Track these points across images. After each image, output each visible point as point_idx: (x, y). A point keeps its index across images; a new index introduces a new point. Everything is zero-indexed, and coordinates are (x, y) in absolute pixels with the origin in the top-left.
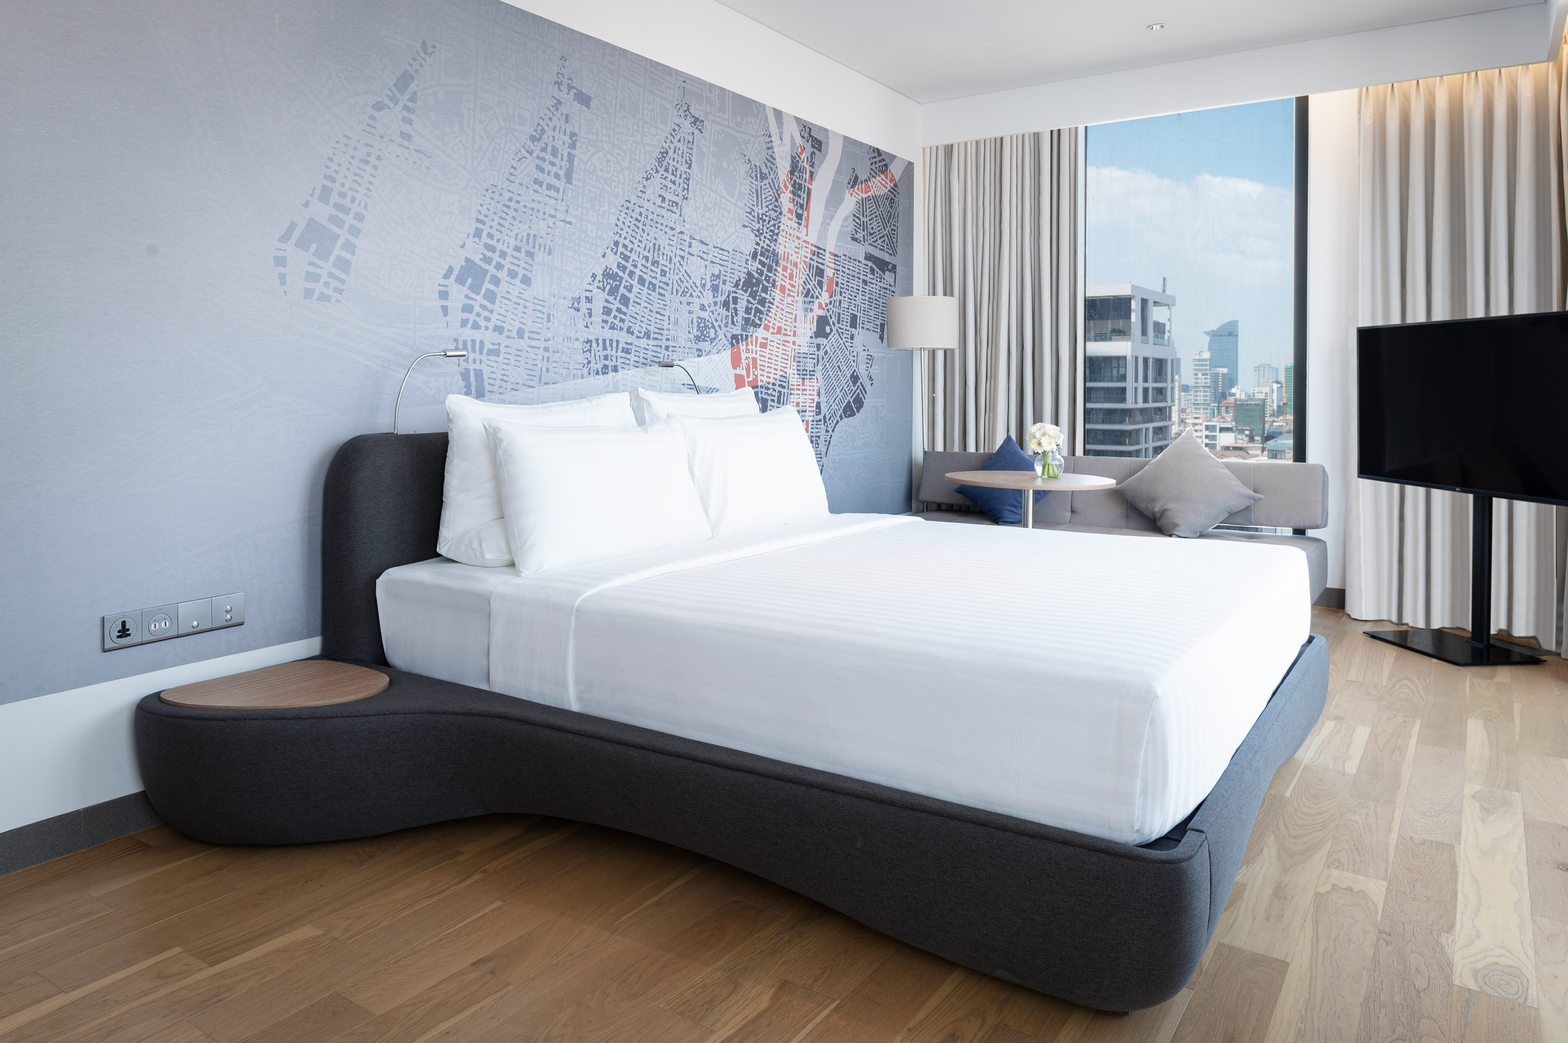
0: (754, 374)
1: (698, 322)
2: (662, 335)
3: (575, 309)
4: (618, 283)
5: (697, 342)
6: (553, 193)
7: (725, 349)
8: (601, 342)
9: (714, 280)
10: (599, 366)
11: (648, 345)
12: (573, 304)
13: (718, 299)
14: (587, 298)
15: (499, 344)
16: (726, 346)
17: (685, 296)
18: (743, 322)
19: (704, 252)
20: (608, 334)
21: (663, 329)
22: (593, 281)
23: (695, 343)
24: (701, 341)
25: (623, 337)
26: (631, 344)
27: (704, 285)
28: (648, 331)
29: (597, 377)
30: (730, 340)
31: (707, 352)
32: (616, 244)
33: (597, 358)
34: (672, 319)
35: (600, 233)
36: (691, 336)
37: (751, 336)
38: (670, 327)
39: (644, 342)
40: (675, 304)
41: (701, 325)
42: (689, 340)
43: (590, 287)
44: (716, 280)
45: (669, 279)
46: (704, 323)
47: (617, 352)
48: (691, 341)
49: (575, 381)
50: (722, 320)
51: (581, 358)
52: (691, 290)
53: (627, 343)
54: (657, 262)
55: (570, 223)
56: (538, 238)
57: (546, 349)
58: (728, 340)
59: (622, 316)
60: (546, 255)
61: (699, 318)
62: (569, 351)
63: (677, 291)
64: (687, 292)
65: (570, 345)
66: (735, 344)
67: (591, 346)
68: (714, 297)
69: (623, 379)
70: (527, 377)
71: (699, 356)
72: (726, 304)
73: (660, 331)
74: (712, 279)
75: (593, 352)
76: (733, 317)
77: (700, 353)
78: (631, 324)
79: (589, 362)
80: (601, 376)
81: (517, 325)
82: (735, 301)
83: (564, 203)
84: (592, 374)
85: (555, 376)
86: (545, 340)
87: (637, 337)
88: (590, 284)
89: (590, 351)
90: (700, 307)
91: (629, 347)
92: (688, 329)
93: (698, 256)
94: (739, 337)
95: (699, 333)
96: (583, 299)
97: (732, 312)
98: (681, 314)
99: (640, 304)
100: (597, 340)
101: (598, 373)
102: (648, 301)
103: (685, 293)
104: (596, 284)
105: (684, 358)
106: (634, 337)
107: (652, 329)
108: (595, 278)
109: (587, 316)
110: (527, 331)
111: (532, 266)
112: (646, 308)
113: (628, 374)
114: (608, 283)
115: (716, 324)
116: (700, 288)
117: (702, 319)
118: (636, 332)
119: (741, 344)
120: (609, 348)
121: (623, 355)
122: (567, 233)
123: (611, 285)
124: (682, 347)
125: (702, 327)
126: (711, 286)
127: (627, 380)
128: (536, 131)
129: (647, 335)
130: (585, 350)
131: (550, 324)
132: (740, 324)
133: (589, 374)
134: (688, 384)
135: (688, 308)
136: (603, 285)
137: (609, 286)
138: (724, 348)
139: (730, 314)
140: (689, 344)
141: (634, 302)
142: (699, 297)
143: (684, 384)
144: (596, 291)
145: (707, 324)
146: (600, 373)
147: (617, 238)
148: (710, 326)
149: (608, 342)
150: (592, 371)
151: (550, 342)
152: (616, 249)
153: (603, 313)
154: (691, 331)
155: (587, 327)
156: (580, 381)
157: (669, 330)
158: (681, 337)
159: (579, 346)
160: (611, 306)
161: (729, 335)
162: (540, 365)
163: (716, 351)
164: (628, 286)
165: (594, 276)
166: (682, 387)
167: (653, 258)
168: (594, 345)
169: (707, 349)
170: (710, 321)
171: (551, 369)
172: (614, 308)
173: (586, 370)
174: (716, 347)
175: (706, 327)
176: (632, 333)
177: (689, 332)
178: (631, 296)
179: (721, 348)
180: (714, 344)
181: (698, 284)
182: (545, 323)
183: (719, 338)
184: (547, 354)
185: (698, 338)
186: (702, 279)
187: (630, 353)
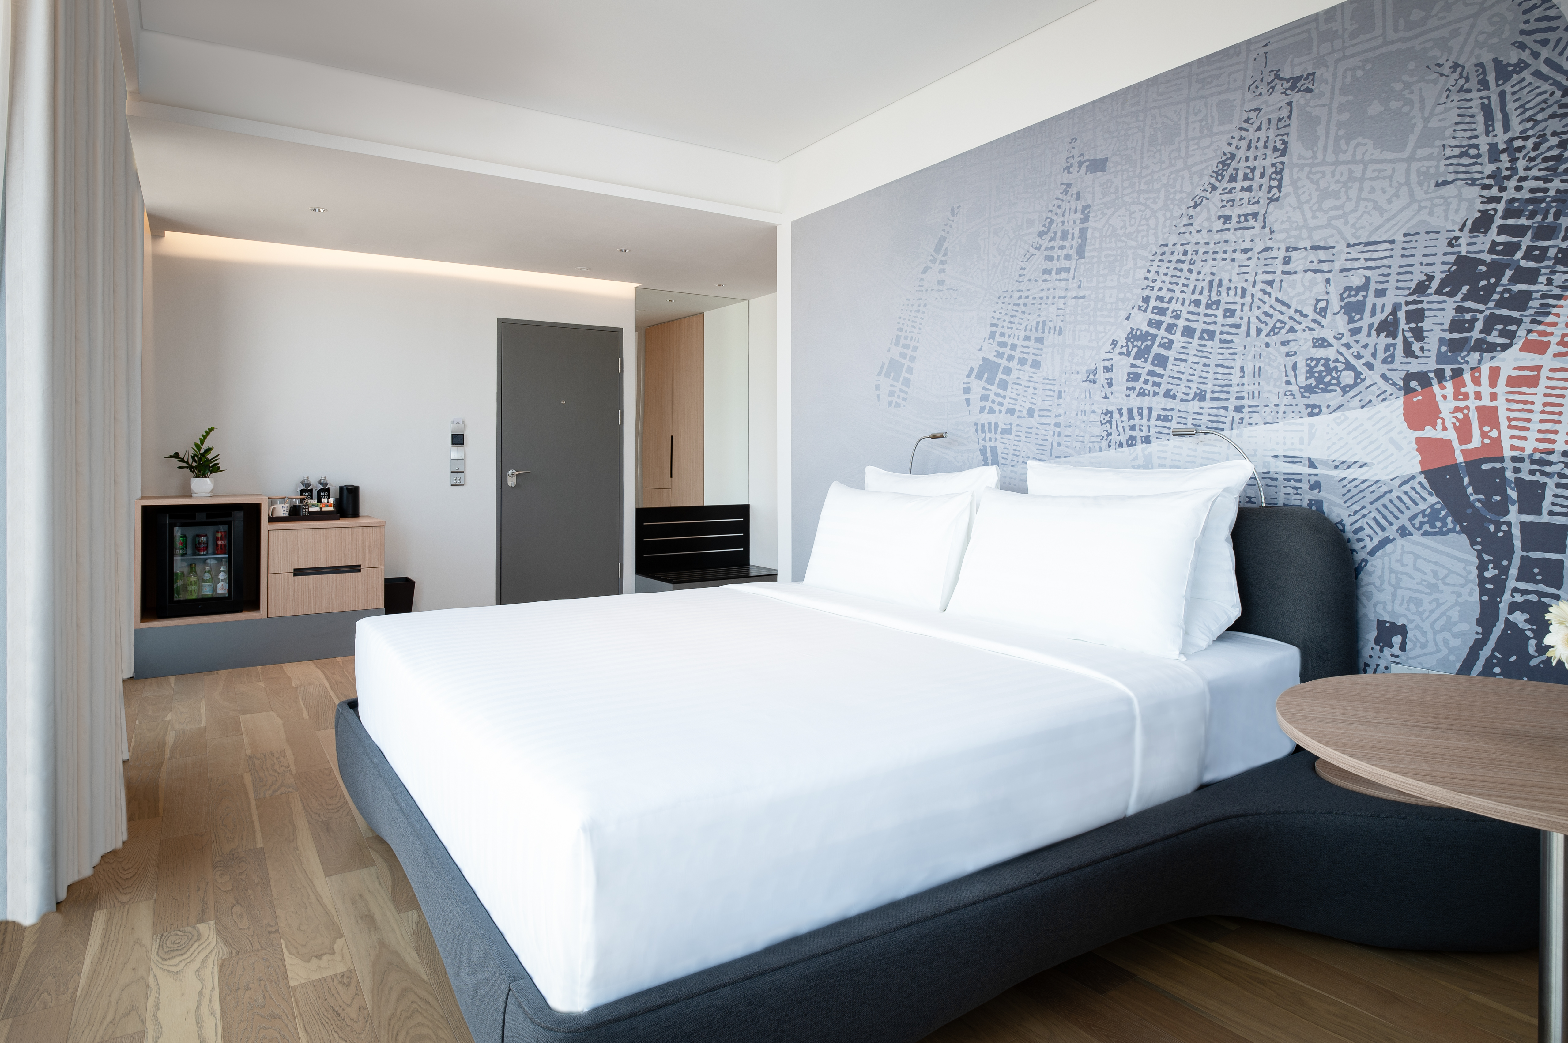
0: (1484, 435)
1: (1307, 365)
2: (1228, 393)
3: (1090, 382)
4: (1149, 343)
5: (1307, 395)
6: (1063, 275)
7: (1384, 400)
8: (1125, 412)
9: (1349, 296)
10: (1123, 438)
11: (1203, 408)
12: (1088, 377)
13: (1364, 324)
14: (1105, 367)
15: (1011, 424)
16: (1388, 393)
17: (1275, 334)
18: (1444, 349)
19: (1320, 261)
20: (1135, 401)
21: (1230, 386)
22: (1113, 349)
23: (1303, 396)
24: (1316, 393)
25: (1159, 403)
26: (1173, 409)
27: (1324, 310)
28: (1202, 391)
29: (1120, 449)
30: (1401, 383)
31: (1331, 409)
32: (1146, 300)
33: (1120, 429)
34: (1249, 369)
35: (1121, 296)
36: (1294, 388)
37: (1472, 369)
38: (1245, 380)
39: (1195, 406)
40: (1253, 349)
41: (1316, 370)
42: (1288, 393)
43: (1109, 356)
44: (1355, 296)
45: (1241, 318)
46: (1326, 365)
47: (1149, 420)
48: (1291, 394)
49: (1092, 454)
50: (1374, 355)
51: (1098, 431)
52: (1291, 323)
53: (1164, 409)
54: (1218, 303)
55: (1083, 297)
56: (1047, 323)
57: (1057, 425)
58: (1394, 384)
59: (1157, 379)
60: (1056, 336)
61: (1312, 359)
62: (1083, 425)
63: (1259, 331)
64: (1280, 328)
65: (1085, 418)
66: (1419, 389)
67: (1111, 417)
68: (1351, 320)
69: (1158, 451)
70: (1037, 452)
71: (1311, 415)
72: (1388, 327)
73: (1225, 389)
74: (1345, 296)
75: (1114, 423)
76: (1407, 346)
77: (1316, 411)
78: (1170, 387)
79: (1109, 434)
80: (1125, 449)
81: (1027, 405)
82: (1416, 316)
83: (1075, 280)
84: (1113, 447)
85: (1067, 450)
86: (1056, 416)
87: (1182, 400)
88: (1109, 352)
89: (1110, 422)
90: (1314, 343)
91: (1169, 413)
92: (1285, 379)
93: (1306, 271)
94: (1432, 375)
95: (1312, 382)
96: (1101, 370)
97: (1405, 338)
98: (1267, 360)
99: (1186, 361)
100: (1120, 411)
101: (1121, 445)
102: (1200, 354)
103: (1276, 330)
104: (1118, 350)
105: (1277, 420)
106: (1177, 400)
107: (1208, 387)
108: (1116, 345)
109: (1106, 386)
110: (1037, 410)
111: (1042, 350)
112: (1197, 363)
113: (1167, 445)
114: (1134, 346)
115: (1358, 364)
116: (1312, 315)
117: (1318, 360)
118: (1180, 395)
119: (1436, 388)
120: (1137, 418)
121: (1159, 423)
122: (1079, 309)
123: (1139, 348)
124: (1271, 405)
125: (1320, 372)
126: (1342, 307)
127: (1166, 452)
128: (1044, 226)
129: (1201, 396)
130: (1103, 422)
131: (1061, 401)
132: (1434, 354)
133: (1110, 446)
134: (1285, 456)
135: (1284, 349)
136: (1128, 350)
137: (1135, 349)
138: (1382, 397)
139: (1399, 340)
140: (1288, 400)
141: (1175, 359)
142: (1311, 329)
143: (1276, 456)
144: (1116, 358)
145: (1332, 365)
146: (1125, 445)
147: (1147, 292)
148: (1341, 367)
149: (1135, 412)
150: (1113, 443)
151: (1061, 418)
152: (1145, 305)
153: (1128, 380)
154: (1293, 380)
155: (1106, 397)
156: (1097, 454)
157: (1243, 385)
158: (1270, 392)
159: (1096, 418)
160: (1139, 371)
161: (1398, 377)
162: (1050, 440)
163: (1360, 404)
164: (1165, 343)
165: (1114, 343)
166: (1273, 460)
167: (1210, 299)
168: (1116, 415)
169: (1334, 404)
170: (1341, 359)
171: (1063, 443)
172: (1143, 372)
173: (1104, 443)
174: (1358, 398)
175: (1329, 371)
176: (1174, 397)
177: (1288, 383)
178: (1171, 354)
179: (1373, 398)
180: (1352, 394)
181: (1308, 310)
182: (1056, 401)
183: (1368, 382)
184: (1058, 429)
185: (1309, 390)
186: (1318, 301)
187: (1171, 421)
